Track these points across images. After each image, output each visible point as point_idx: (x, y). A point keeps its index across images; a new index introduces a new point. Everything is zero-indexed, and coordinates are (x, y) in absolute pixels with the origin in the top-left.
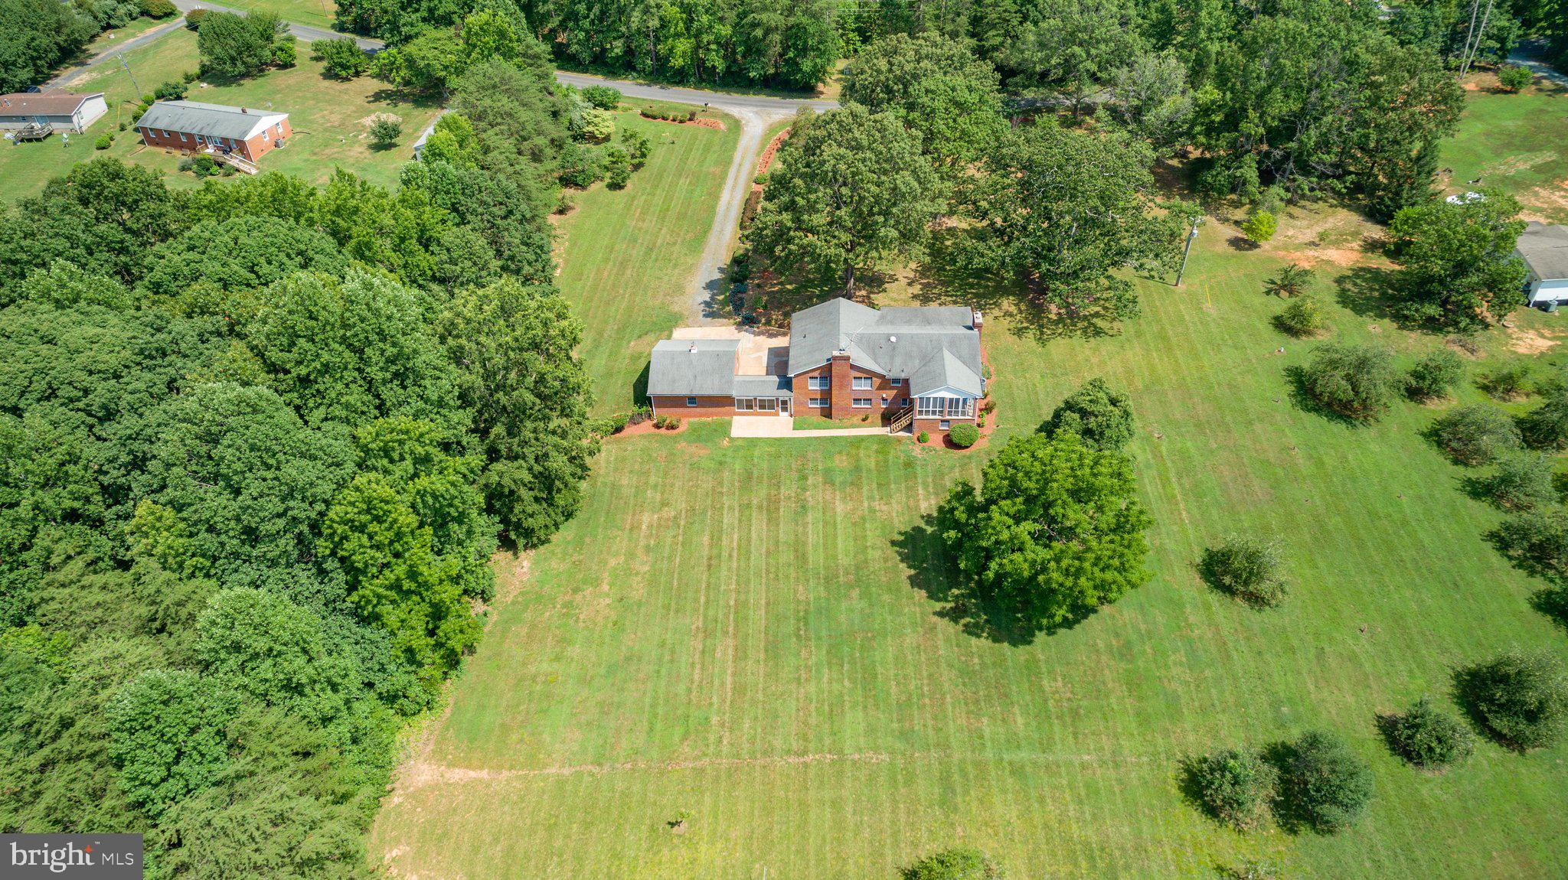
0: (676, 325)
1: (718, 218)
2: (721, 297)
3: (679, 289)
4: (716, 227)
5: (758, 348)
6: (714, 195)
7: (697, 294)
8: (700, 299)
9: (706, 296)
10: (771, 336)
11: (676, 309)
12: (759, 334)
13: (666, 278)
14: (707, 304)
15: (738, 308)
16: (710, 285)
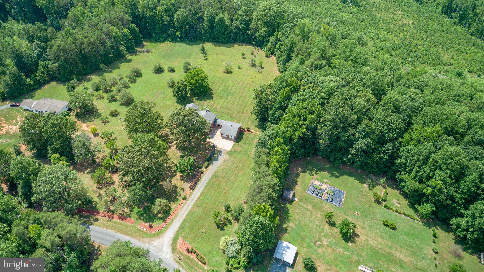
0: (229, 151)
1: (205, 184)
2: (216, 156)
3: (225, 161)
4: (207, 180)
5: (215, 140)
6: (201, 195)
7: (221, 158)
8: (221, 156)
9: (220, 157)
10: (211, 142)
11: (228, 156)
12: (213, 143)
13: (227, 166)
14: (220, 155)
15: (214, 151)
16: (217, 160)
